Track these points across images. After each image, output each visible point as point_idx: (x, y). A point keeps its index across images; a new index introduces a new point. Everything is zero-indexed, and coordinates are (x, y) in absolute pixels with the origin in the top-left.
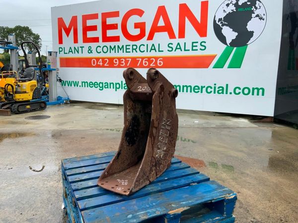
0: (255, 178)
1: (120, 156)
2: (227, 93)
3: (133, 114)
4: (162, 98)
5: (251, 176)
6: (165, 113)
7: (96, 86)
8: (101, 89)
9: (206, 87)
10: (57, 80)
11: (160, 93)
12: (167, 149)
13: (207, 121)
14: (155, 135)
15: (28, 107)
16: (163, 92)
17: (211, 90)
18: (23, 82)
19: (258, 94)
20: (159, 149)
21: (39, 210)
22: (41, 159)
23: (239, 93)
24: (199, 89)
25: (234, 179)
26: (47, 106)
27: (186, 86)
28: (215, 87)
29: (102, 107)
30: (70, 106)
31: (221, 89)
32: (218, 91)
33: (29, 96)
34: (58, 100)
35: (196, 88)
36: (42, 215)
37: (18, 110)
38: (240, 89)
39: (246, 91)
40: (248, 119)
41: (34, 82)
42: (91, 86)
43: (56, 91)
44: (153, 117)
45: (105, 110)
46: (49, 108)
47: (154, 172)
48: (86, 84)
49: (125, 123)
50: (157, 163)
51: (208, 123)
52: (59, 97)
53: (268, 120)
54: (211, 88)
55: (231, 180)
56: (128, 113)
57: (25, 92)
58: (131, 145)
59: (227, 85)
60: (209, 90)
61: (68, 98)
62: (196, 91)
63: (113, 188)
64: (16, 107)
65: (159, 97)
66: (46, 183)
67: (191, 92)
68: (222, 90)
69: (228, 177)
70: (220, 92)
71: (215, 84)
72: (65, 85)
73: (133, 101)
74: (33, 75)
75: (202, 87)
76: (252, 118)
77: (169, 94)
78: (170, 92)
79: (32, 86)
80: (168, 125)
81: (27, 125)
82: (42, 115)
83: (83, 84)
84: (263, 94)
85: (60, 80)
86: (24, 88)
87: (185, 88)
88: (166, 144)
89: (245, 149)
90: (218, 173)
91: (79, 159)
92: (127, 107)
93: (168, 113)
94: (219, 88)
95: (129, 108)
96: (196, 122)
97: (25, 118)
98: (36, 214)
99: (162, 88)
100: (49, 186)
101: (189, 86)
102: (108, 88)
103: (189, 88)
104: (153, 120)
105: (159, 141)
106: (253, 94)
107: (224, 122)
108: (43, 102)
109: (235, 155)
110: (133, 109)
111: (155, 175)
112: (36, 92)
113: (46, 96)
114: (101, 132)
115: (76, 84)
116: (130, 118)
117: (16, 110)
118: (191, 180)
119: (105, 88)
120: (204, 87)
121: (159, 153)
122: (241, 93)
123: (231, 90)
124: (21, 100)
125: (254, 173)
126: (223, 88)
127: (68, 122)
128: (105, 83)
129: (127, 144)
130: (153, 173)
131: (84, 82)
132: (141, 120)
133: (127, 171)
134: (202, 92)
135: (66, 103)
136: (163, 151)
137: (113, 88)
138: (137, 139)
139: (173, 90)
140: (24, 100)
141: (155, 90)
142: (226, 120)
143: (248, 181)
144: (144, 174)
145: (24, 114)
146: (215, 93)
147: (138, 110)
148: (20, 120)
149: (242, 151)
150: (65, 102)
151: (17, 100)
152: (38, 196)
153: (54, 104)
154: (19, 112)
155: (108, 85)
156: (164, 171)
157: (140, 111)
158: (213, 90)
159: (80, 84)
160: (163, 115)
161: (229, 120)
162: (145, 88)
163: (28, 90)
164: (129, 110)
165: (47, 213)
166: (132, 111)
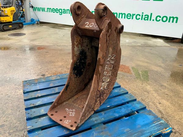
0: (172, 91)
1: (68, 88)
2: (150, 20)
3: (80, 49)
4: (109, 36)
5: (168, 88)
6: (111, 50)
7: (57, 12)
8: (61, 14)
9: (136, 15)
10: (30, 7)
11: (108, 31)
12: (110, 80)
13: (135, 40)
14: (100, 72)
15: (10, 26)
16: (110, 30)
17: (140, 17)
18: (5, 8)
19: (173, 22)
20: (103, 82)
21: (10, 116)
22: (15, 69)
23: (160, 20)
24: (131, 16)
25: (156, 91)
26: (24, 26)
27: (122, 14)
28: (142, 15)
29: (62, 27)
30: (40, 26)
31: (147, 16)
32: (145, 18)
33: (10, 19)
34: (32, 21)
35: (129, 15)
36: (11, 121)
37: (3, 29)
38: (160, 17)
39: (165, 19)
40: (163, 39)
41: (13, 8)
42: (54, 11)
43: (30, 14)
44: (100, 56)
45: (64, 29)
46: (25, 27)
47: (98, 102)
48: (50, 10)
49: (73, 58)
50: (101, 94)
51: (135, 42)
52: (32, 19)
53: (177, 41)
54: (140, 15)
55: (154, 92)
56: (76, 49)
57: (7, 16)
58: (78, 76)
59: (151, 14)
60: (138, 17)
61: (39, 20)
62: (129, 17)
63: (61, 120)
64: (2, 27)
65: (107, 35)
66: (17, 91)
67: (125, 18)
68: (147, 18)
69: (151, 89)
70: (146, 19)
71: (143, 13)
72: (36, 11)
73: (80, 36)
74: (11, 3)
75: (133, 15)
76: (165, 39)
77: (115, 30)
78: (117, 28)
79: (12, 11)
80: (113, 60)
81: (9, 41)
82: (20, 33)
83: (48, 9)
84: (176, 22)
85: (32, 7)
86: (6, 12)
87: (121, 15)
88: (110, 76)
89: (162, 65)
90: (144, 85)
91: (36, 82)
92: (75, 43)
93: (113, 49)
94: (145, 16)
95: (76, 44)
96: (127, 41)
97: (8, 35)
98: (7, 121)
99: (110, 25)
100: (19, 94)
101: (124, 14)
102: (65, 13)
103: (124, 15)
104: (99, 59)
105: (104, 76)
106: (169, 22)
107: (146, 41)
108: (21, 23)
109: (156, 70)
110: (81, 43)
111: (99, 104)
112: (15, 16)
113: (23, 18)
114: (60, 48)
115: (43, 10)
116: (77, 53)
117: (2, 28)
118: (130, 108)
119: (64, 13)
120: (135, 14)
121: (103, 85)
122: (161, 20)
123: (154, 17)
124: (5, 21)
125: (170, 86)
126: (148, 16)
127: (37, 39)
128: (63, 10)
129: (75, 76)
130: (97, 104)
131: (49, 8)
132: (88, 54)
133: (75, 97)
134: (132, 19)
135: (37, 24)
136: (107, 82)
137: (69, 13)
138: (84, 70)
139: (120, 26)
140: (7, 21)
141: (103, 27)
142: (148, 40)
143: (166, 93)
144: (90, 108)
145: (8, 32)
146: (142, 19)
147: (85, 44)
148: (4, 36)
149: (160, 66)
150: (36, 22)
151: (2, 22)
152: (10, 103)
153: (29, 24)
154: (4, 30)
155: (65, 11)
156: (107, 98)
157: (87, 45)
158: (141, 17)
159: (46, 10)
160: (109, 52)
161: (150, 40)
162: (92, 24)
163: (9, 14)
164: (77, 45)
165: (15, 119)
166: (80, 46)
